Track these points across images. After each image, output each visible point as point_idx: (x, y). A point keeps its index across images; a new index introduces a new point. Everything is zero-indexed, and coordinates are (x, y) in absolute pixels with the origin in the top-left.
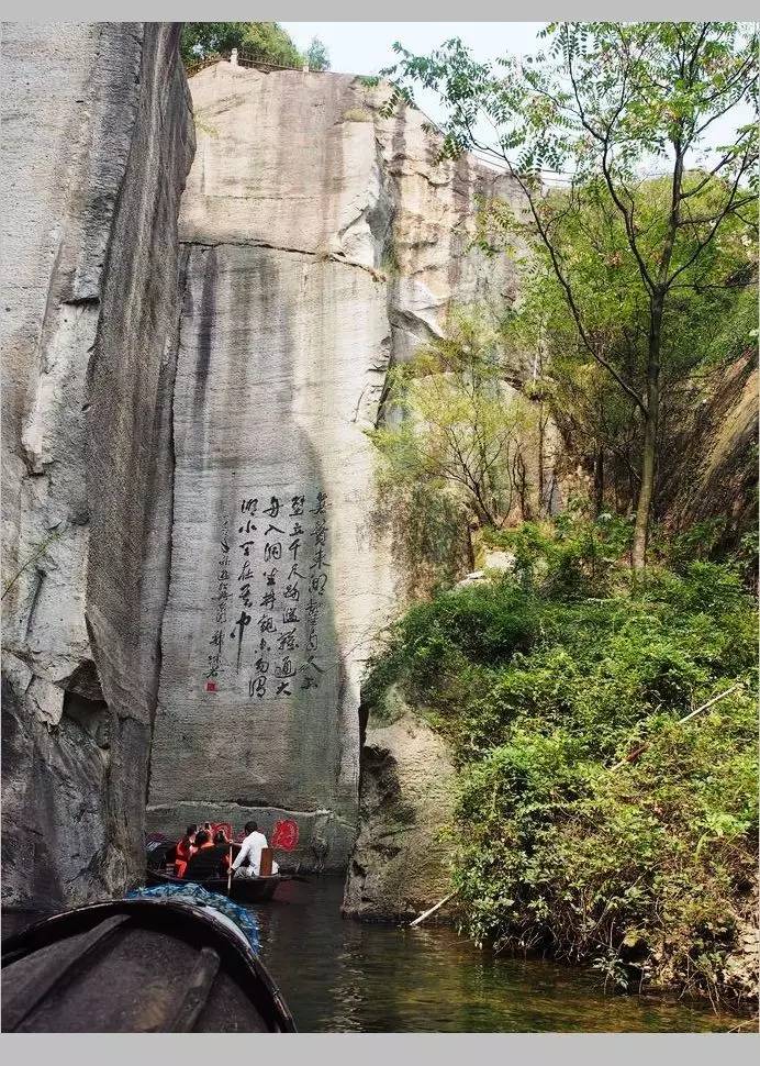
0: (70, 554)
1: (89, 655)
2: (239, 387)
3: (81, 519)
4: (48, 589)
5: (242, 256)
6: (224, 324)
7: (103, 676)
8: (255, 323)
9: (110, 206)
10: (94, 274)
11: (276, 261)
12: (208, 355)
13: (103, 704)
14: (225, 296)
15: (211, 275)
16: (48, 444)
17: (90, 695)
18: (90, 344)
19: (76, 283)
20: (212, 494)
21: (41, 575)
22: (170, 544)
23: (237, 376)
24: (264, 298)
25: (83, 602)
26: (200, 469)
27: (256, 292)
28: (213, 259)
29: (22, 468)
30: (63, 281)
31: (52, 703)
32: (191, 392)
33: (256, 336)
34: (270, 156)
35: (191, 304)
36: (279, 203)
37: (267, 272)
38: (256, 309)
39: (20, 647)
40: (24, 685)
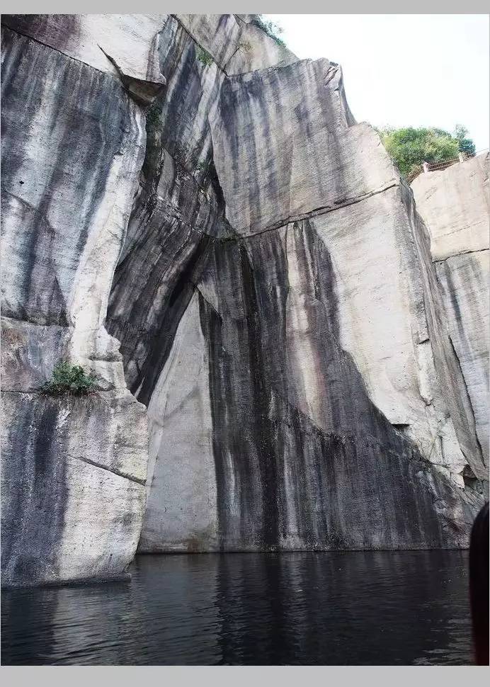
0: (449, 429)
1: (466, 463)
2: (478, 319)
3: (448, 416)
4: (445, 443)
5: (461, 260)
6: (461, 294)
7: (473, 468)
8: (476, 289)
9: (422, 305)
10: (424, 331)
11: (477, 257)
12: (459, 309)
13: (476, 479)
14: (457, 280)
15: (448, 273)
16: (429, 393)
17: (470, 476)
18: (431, 355)
19: (420, 336)
20: (481, 370)
21: (441, 438)
22: (469, 397)
23: (475, 314)
24: (477, 276)
25: (458, 444)
26: (472, 360)
27: (472, 274)
28: (447, 266)
29: (424, 404)
30: (415, 337)
31: (460, 481)
32: (456, 328)
33: (479, 294)
34: (458, 209)
35: (443, 289)
36: (469, 229)
37: (474, 264)
38: (474, 282)
39: (442, 463)
40: (449, 476)
